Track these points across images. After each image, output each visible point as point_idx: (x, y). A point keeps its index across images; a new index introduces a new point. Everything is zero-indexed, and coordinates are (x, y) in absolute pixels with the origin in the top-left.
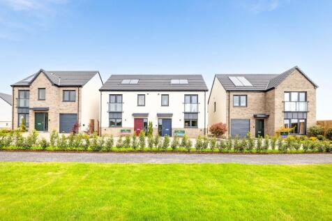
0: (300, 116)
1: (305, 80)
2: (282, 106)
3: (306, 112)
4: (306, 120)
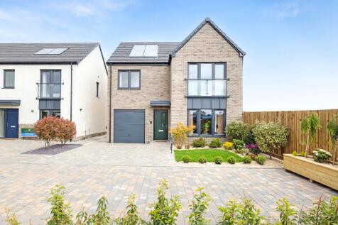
0: (216, 104)
1: (224, 41)
2: (185, 87)
3: (225, 98)
4: (225, 110)
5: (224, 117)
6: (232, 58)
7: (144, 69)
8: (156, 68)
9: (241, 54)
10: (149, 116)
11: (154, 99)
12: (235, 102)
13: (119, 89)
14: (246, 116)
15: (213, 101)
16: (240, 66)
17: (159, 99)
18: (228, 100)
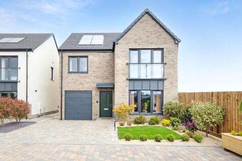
0: (154, 86)
1: (161, 30)
2: (126, 70)
3: (162, 80)
4: (162, 91)
5: (162, 97)
6: (168, 45)
7: (91, 56)
8: (102, 54)
9: (176, 41)
10: (96, 96)
11: (100, 81)
12: (171, 84)
13: (69, 72)
14: (181, 96)
15: (152, 83)
16: (175, 52)
17: (105, 82)
18: (165, 82)
